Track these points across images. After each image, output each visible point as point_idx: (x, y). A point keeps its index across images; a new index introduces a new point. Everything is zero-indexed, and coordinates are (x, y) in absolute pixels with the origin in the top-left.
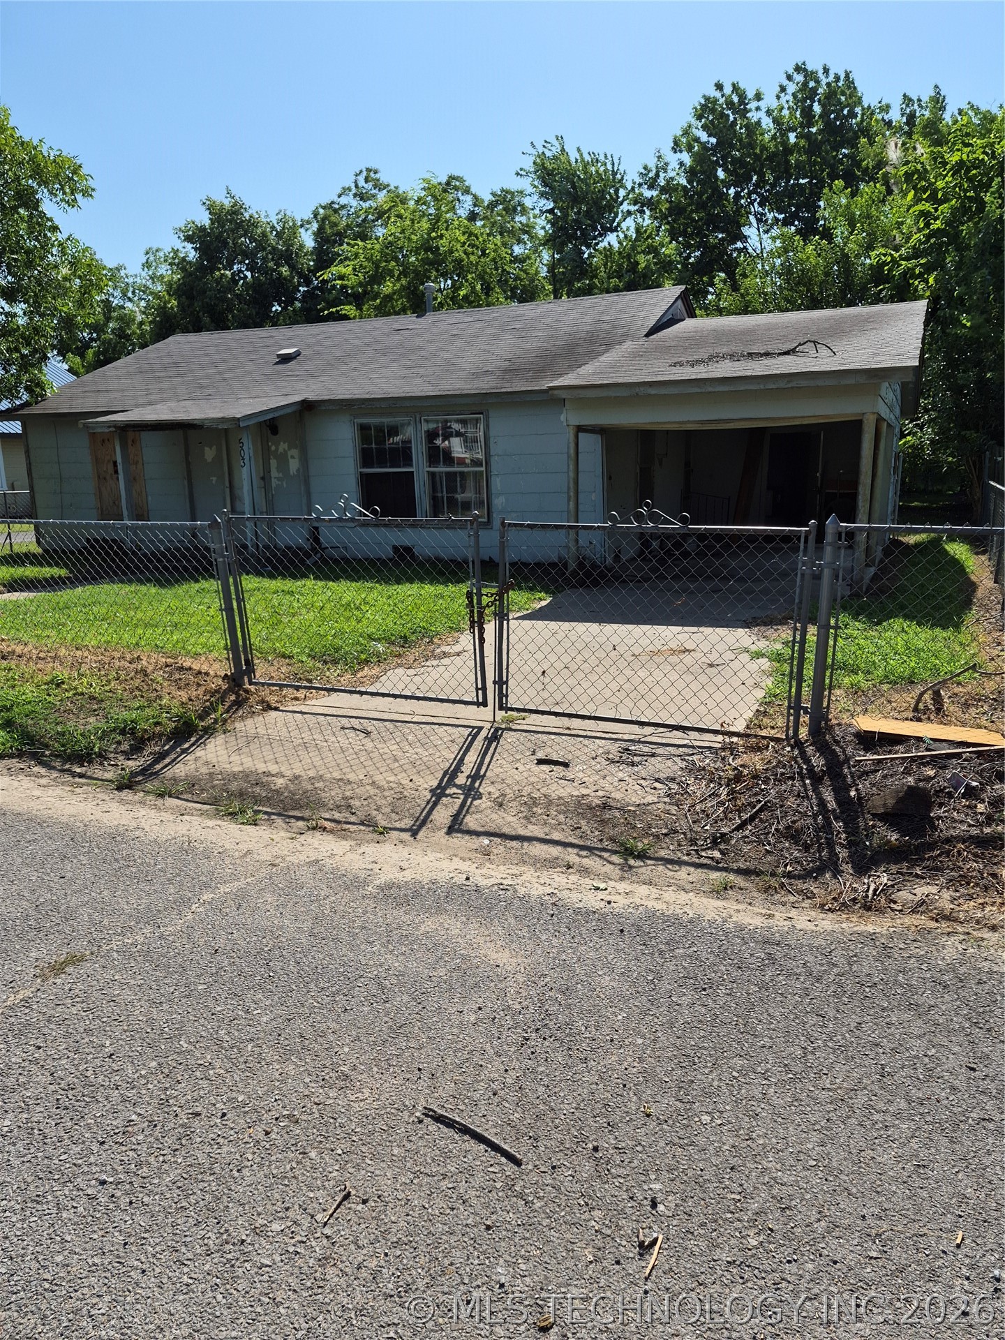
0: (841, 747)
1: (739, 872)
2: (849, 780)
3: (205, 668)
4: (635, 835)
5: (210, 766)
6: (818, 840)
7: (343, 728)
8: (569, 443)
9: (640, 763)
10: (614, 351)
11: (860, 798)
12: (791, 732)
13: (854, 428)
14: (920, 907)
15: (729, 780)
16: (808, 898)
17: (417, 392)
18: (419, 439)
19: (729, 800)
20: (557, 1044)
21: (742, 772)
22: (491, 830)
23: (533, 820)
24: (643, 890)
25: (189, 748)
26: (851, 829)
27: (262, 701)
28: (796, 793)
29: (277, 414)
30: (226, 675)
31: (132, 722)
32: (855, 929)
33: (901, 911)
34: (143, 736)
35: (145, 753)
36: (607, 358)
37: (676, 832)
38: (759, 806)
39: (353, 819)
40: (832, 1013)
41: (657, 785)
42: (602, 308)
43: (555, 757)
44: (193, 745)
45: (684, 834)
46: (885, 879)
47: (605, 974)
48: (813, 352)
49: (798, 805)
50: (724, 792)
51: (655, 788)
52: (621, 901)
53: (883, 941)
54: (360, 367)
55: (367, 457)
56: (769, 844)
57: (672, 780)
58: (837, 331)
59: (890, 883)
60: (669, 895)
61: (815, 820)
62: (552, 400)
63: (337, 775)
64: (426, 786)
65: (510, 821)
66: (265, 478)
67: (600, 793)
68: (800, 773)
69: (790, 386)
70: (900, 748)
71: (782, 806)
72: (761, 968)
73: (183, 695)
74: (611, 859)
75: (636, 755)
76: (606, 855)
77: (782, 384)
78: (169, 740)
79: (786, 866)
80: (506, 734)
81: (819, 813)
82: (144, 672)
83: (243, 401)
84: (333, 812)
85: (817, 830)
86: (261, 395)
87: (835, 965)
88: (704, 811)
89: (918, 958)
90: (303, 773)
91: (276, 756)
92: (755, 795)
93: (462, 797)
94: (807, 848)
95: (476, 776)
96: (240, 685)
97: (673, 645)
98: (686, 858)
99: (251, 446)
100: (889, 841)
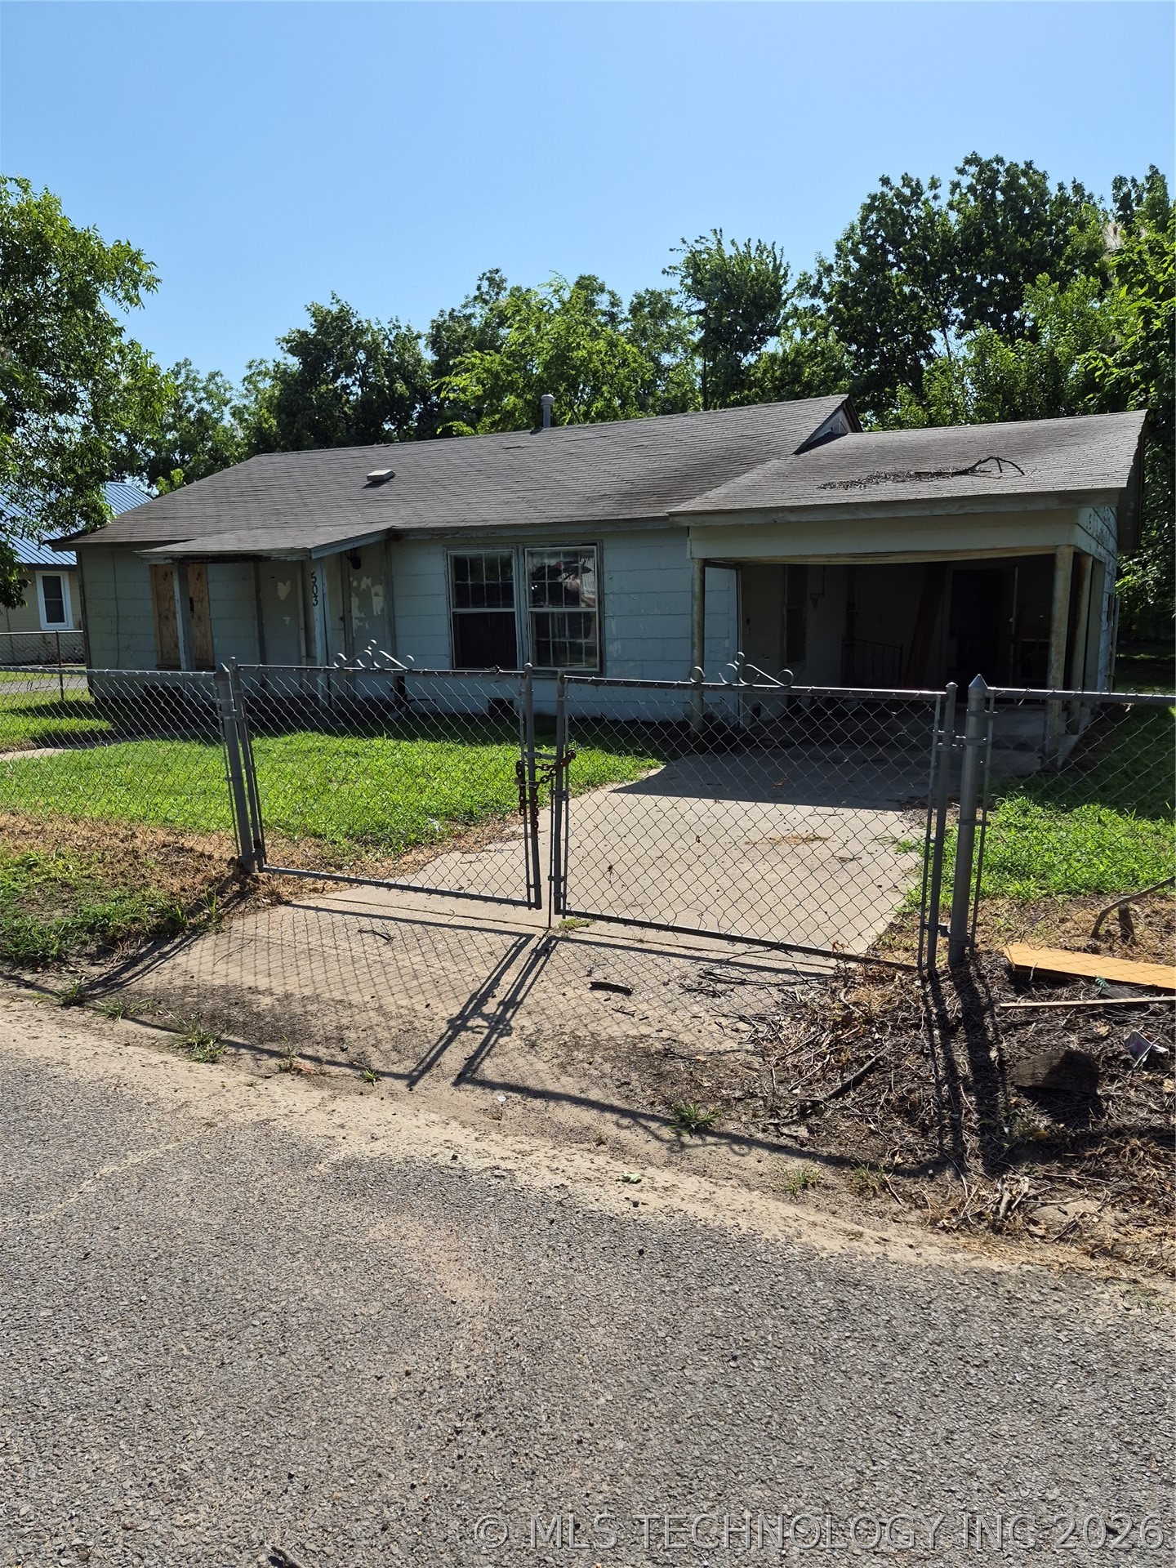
0: (986, 986)
1: (831, 1160)
2: (990, 1035)
3: (208, 849)
4: (698, 1098)
5: (188, 978)
6: (940, 1121)
7: (360, 931)
8: (693, 579)
9: (723, 993)
10: (755, 471)
11: (1002, 1063)
12: (925, 960)
13: (1045, 563)
14: (1070, 1233)
15: (836, 1024)
16: (918, 1207)
17: (521, 520)
18: (522, 574)
19: (831, 1053)
20: (499, 1442)
21: (853, 1012)
22: (513, 1082)
23: (570, 1069)
24: (690, 1184)
25: (169, 952)
26: (987, 1109)
27: (272, 893)
28: (919, 1048)
29: (356, 545)
30: (233, 858)
31: (104, 916)
32: (974, 1263)
33: (1042, 1237)
34: (115, 936)
35: (115, 957)
36: (745, 479)
37: (753, 1096)
38: (868, 1064)
39: (342, 1058)
40: (913, 1410)
41: (742, 1026)
42: (745, 421)
43: (615, 980)
44: (176, 947)
45: (764, 1099)
46: (1025, 1185)
47: (599, 1324)
48: (996, 472)
49: (919, 1067)
50: (826, 1038)
51: (737, 1030)
52: (654, 1201)
53: (1010, 1287)
54: (459, 490)
55: (461, 595)
56: (875, 1121)
57: (761, 1019)
58: (1029, 446)
59: (1033, 1192)
60: (725, 1194)
61: (939, 1091)
62: (673, 529)
63: (337, 995)
64: (444, 1014)
65: (540, 1071)
66: (345, 619)
67: (665, 1034)
68: (928, 1020)
69: (961, 512)
70: (1064, 991)
71: (897, 1066)
72: (823, 1326)
73: (176, 884)
74: (659, 1133)
75: (720, 981)
76: (653, 1125)
77: (953, 510)
78: (147, 941)
79: (894, 1155)
80: (561, 946)
81: (946, 1080)
82: (135, 854)
83: (321, 530)
84: (320, 1047)
85: (941, 1105)
86: (343, 522)
87: (933, 1327)
88: (796, 1066)
89: (1057, 1319)
90: (296, 991)
91: (271, 966)
92: (866, 1047)
93: (486, 1031)
94: (924, 1130)
95: (511, 1003)
96: (248, 873)
97: (802, 831)
98: (760, 1136)
99: (325, 581)
100: (1036, 1129)
